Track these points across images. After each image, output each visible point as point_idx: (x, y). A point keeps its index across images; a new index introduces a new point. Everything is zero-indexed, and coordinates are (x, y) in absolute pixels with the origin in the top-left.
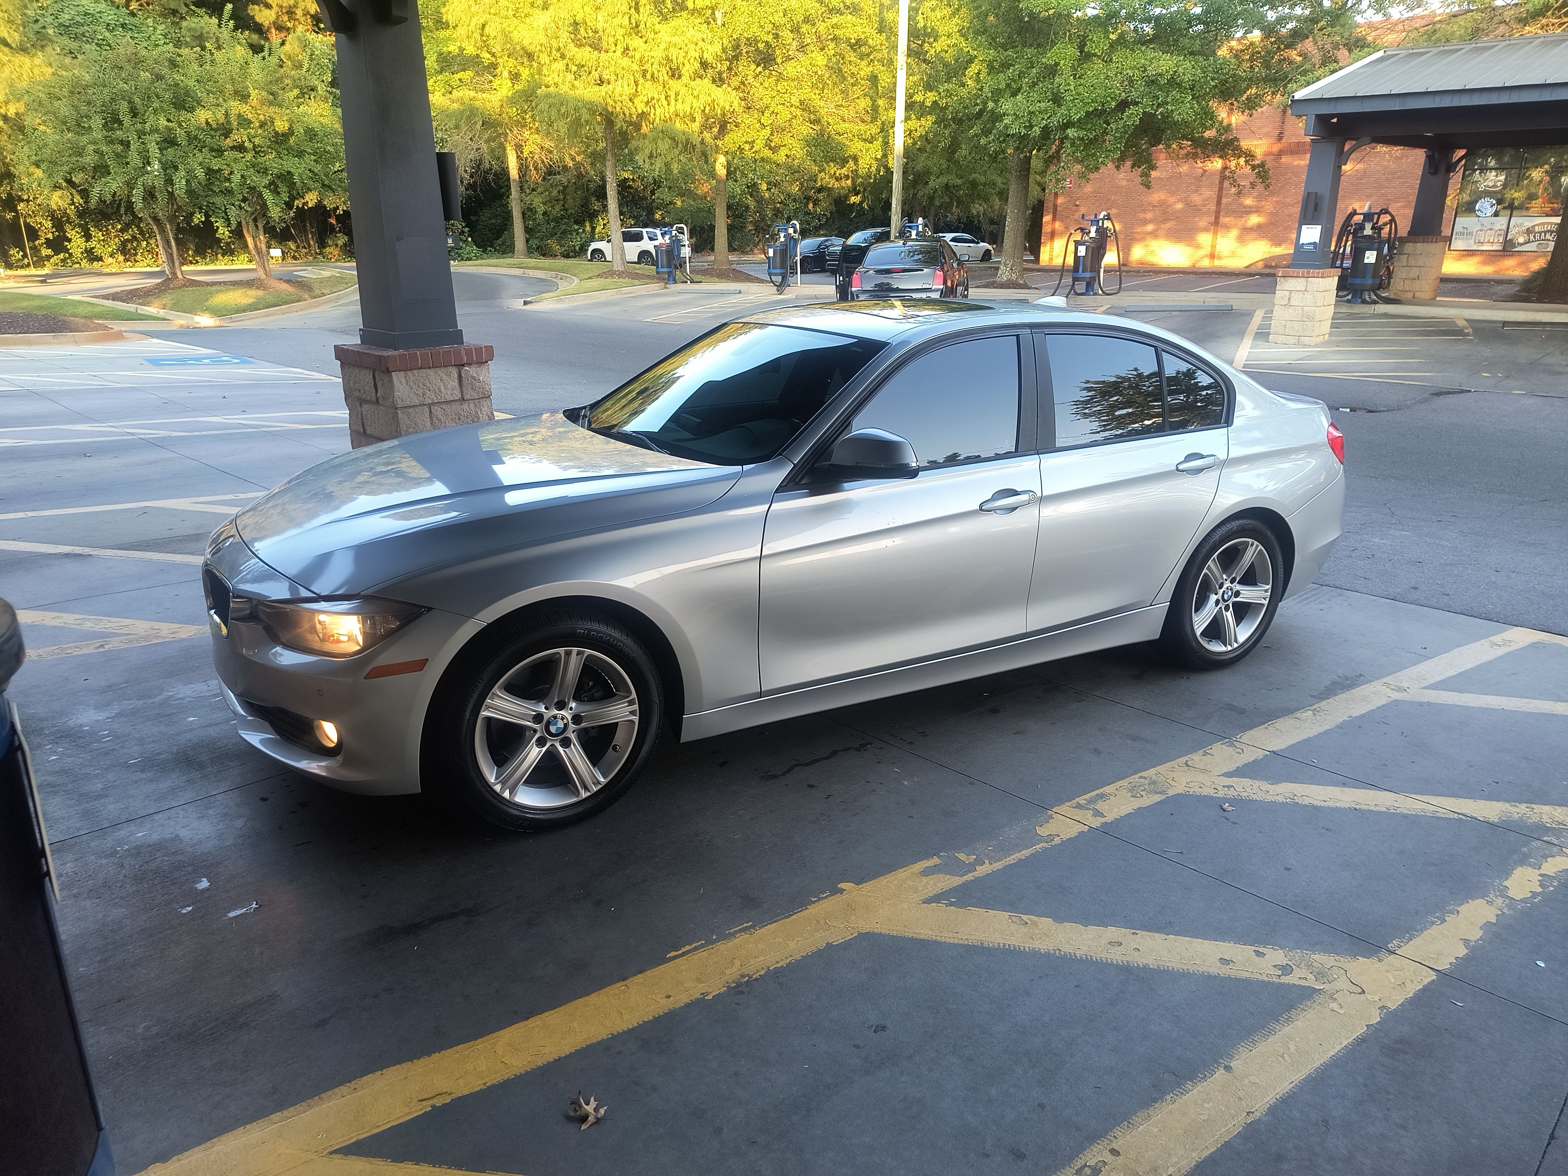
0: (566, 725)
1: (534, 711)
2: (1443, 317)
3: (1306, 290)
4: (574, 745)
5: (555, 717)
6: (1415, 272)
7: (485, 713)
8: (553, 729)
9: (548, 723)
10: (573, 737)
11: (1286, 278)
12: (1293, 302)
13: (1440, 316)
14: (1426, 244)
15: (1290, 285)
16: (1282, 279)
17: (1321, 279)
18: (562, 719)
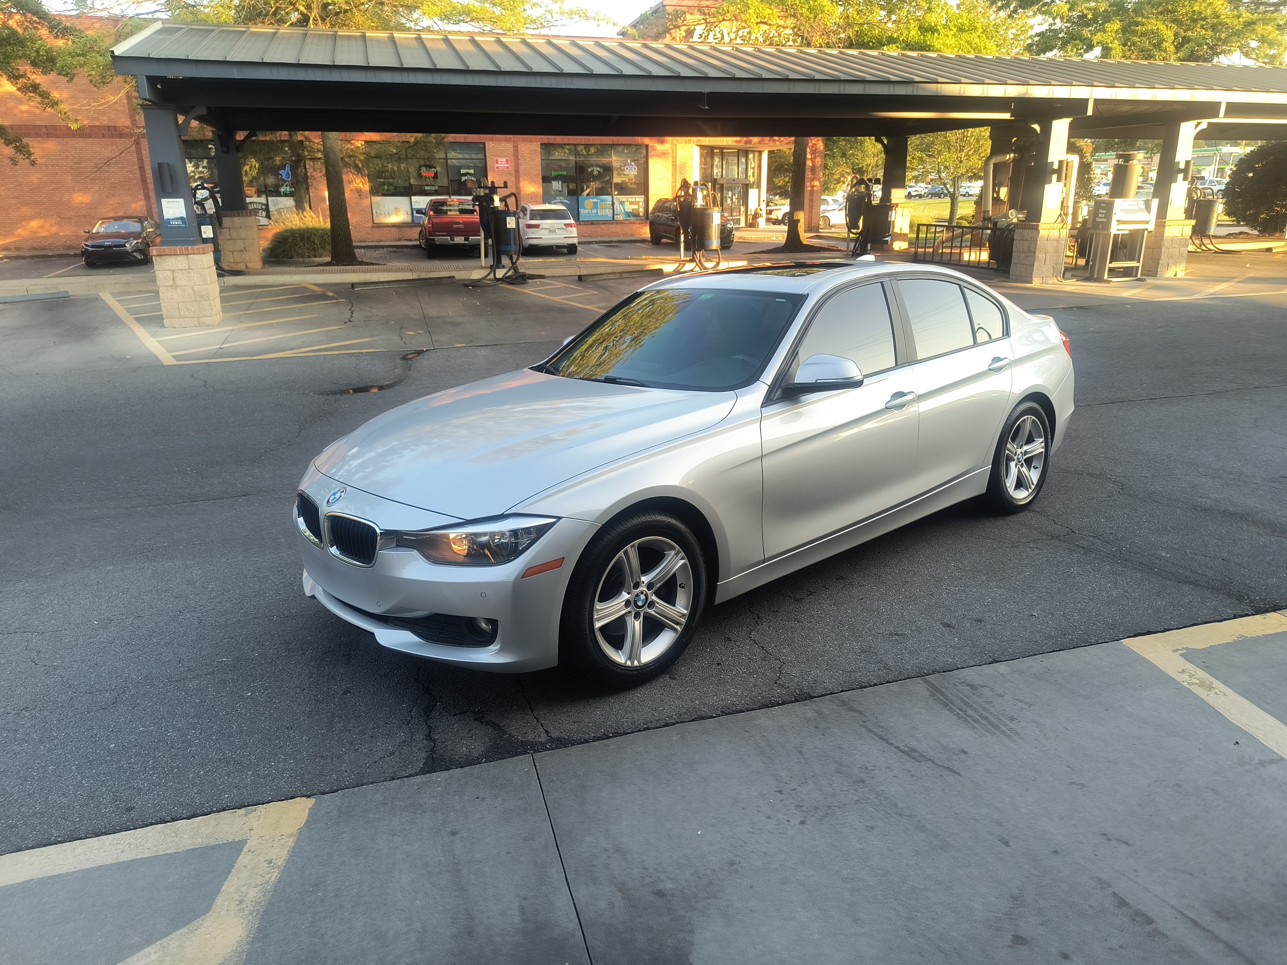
0: (646, 595)
1: (623, 602)
2: (290, 283)
3: (189, 269)
4: (658, 603)
5: (637, 595)
6: (240, 245)
7: (598, 625)
8: (640, 603)
9: (635, 602)
10: (654, 598)
11: (162, 257)
12: (179, 282)
13: (287, 283)
14: (241, 218)
15: (170, 264)
16: (158, 258)
17: (203, 255)
18: (642, 593)
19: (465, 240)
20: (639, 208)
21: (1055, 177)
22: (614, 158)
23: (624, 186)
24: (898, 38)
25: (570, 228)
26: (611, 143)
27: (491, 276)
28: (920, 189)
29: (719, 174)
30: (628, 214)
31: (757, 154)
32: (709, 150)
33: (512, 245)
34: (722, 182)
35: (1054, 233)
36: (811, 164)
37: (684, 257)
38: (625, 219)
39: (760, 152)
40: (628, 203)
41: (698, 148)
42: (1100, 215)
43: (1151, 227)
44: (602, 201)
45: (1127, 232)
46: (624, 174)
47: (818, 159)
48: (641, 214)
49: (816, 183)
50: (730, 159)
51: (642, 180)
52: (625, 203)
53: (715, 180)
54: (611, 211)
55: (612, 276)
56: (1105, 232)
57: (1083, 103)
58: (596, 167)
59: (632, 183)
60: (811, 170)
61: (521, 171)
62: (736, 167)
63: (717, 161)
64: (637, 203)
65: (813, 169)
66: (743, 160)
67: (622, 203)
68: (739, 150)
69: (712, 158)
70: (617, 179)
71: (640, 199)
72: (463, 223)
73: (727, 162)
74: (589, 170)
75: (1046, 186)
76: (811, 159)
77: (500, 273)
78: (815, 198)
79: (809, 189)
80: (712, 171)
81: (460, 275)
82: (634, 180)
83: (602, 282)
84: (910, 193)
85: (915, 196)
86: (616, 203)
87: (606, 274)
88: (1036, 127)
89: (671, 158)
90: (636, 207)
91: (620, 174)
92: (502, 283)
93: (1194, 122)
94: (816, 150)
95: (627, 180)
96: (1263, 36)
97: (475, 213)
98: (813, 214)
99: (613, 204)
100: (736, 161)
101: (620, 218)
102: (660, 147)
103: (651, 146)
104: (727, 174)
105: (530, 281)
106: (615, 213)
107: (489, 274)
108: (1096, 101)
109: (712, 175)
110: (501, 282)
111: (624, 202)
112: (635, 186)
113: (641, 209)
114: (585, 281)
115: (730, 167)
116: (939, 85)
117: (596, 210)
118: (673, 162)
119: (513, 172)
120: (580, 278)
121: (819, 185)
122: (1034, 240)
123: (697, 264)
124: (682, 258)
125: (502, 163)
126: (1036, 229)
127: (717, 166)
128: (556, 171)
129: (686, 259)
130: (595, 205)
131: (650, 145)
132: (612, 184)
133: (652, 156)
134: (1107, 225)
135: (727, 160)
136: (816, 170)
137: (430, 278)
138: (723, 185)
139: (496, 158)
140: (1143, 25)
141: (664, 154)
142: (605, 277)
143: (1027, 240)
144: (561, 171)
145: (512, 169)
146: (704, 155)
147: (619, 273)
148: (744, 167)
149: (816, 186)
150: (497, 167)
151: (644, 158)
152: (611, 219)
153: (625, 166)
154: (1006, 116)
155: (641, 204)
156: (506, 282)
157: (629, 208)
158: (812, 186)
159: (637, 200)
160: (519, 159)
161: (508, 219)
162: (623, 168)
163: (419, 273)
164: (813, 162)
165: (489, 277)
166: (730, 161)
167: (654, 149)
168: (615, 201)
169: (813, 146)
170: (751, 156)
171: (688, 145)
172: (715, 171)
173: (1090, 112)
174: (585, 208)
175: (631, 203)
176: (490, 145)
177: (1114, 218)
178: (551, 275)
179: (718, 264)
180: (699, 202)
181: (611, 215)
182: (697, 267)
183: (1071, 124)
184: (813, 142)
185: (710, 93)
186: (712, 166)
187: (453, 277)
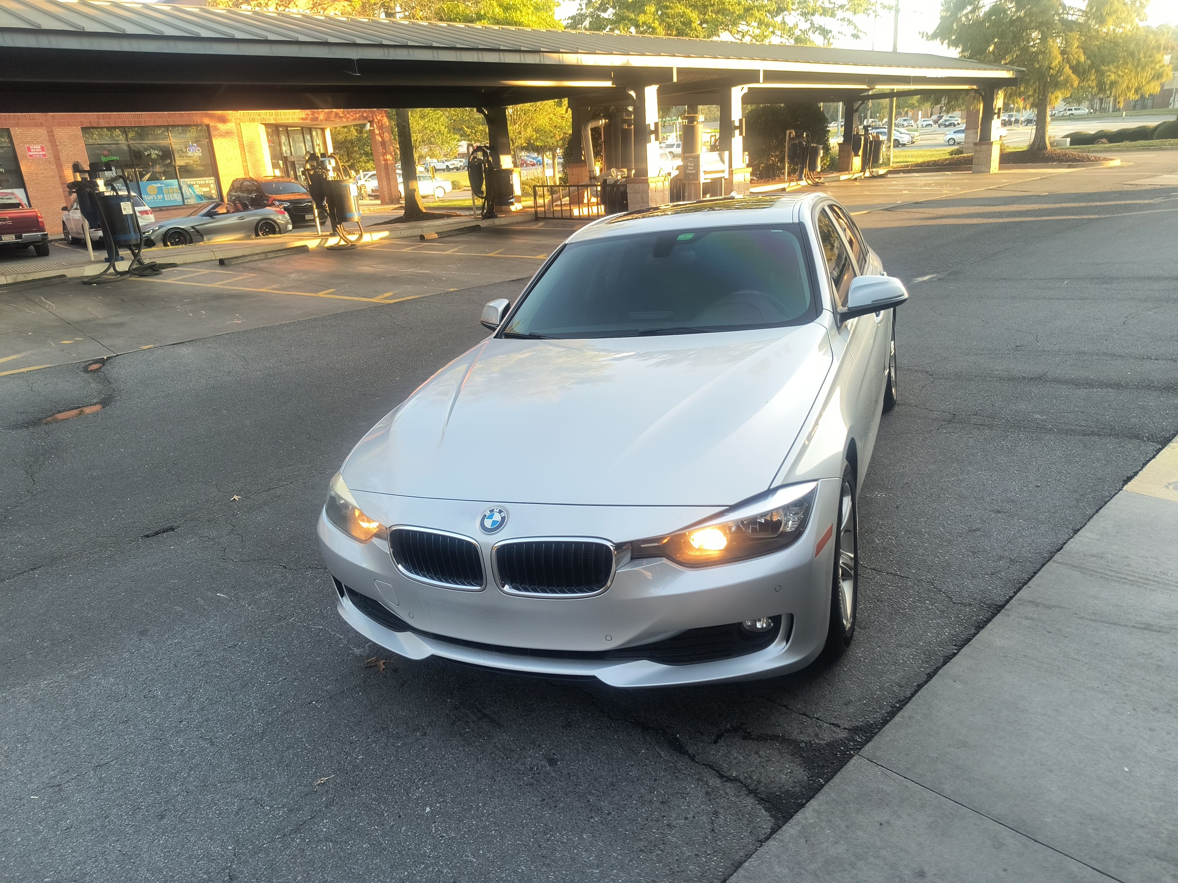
19: (16, 238)
20: (210, 190)
21: (653, 137)
22: (173, 140)
23: (189, 168)
24: (485, 14)
25: (146, 215)
26: (167, 124)
27: (111, 270)
28: (456, 163)
29: (289, 152)
30: (201, 197)
31: (319, 131)
32: (274, 129)
33: (132, 233)
34: (293, 160)
35: (660, 185)
36: (380, 139)
37: (322, 232)
38: (196, 202)
39: (323, 130)
40: (198, 186)
41: (263, 126)
42: (689, 168)
43: (726, 175)
44: (167, 185)
45: (709, 181)
46: (187, 156)
47: (386, 134)
48: (214, 196)
49: (389, 157)
50: (295, 136)
51: (209, 161)
52: (195, 186)
53: (286, 158)
54: (180, 195)
55: (257, 257)
56: (696, 182)
57: (668, 71)
58: (154, 149)
59: (198, 165)
60: (382, 145)
61: (62, 158)
62: (303, 145)
63: (283, 139)
64: (208, 185)
65: (383, 143)
66: (308, 137)
67: (190, 186)
68: (302, 128)
69: (279, 136)
70: (179, 162)
71: (211, 180)
72: (10, 219)
73: (294, 140)
74: (146, 153)
75: (648, 145)
76: (380, 134)
77: (122, 266)
78: (390, 172)
79: (383, 162)
80: (281, 149)
81: (72, 273)
82: (199, 162)
83: (249, 264)
84: (447, 166)
85: (453, 169)
86: (185, 188)
87: (249, 255)
88: (632, 93)
89: (236, 137)
90: (208, 189)
91: (183, 157)
92: (130, 277)
93: (740, 87)
94: (382, 125)
95: (192, 162)
96: (760, 20)
97: (21, 207)
98: (392, 186)
99: (180, 188)
100: (302, 139)
101: (192, 201)
102: (222, 127)
103: (212, 126)
104: (296, 152)
105: (163, 270)
106: (185, 197)
107: (108, 268)
108: (679, 69)
109: (281, 153)
110: (129, 275)
111: (193, 185)
112: (202, 168)
113: (213, 191)
114: (229, 265)
115: (297, 144)
116: (560, 55)
117: (161, 196)
118: (239, 141)
119: (53, 159)
120: (222, 262)
121: (391, 158)
122: (646, 192)
123: (341, 237)
124: (320, 233)
125: (36, 150)
126: (646, 182)
127: (285, 144)
128: (106, 156)
129: (324, 234)
130: (160, 191)
131: (211, 124)
132: (175, 167)
133: (215, 136)
134: (696, 175)
135: (293, 137)
136: (386, 145)
137: (34, 280)
138: (294, 162)
139: (26, 146)
140: (672, 8)
141: (228, 134)
142: (249, 259)
143: (639, 193)
144: (112, 156)
145: (50, 156)
146: (270, 133)
147: (264, 253)
148: (311, 144)
149: (389, 160)
150: (31, 156)
151: (207, 138)
152: (182, 204)
153: (186, 148)
154: (608, 84)
155: (212, 186)
156: (135, 274)
157: (200, 191)
158: (386, 160)
159: (207, 182)
160: (57, 146)
161: (122, 204)
162: (184, 150)
163: (14, 276)
164: (382, 137)
165: (109, 272)
166: (296, 139)
167: (216, 129)
168: (182, 184)
169: (378, 122)
170: (314, 133)
171: (252, 123)
172: (284, 149)
173: (675, 80)
174: (148, 194)
175: (201, 186)
176: (15, 132)
177: (702, 169)
178: (181, 262)
179: (361, 236)
180: (331, 175)
181: (181, 200)
182: (342, 241)
183: (659, 91)
184: (378, 118)
185: (360, 59)
186: (280, 144)
187: (64, 276)
